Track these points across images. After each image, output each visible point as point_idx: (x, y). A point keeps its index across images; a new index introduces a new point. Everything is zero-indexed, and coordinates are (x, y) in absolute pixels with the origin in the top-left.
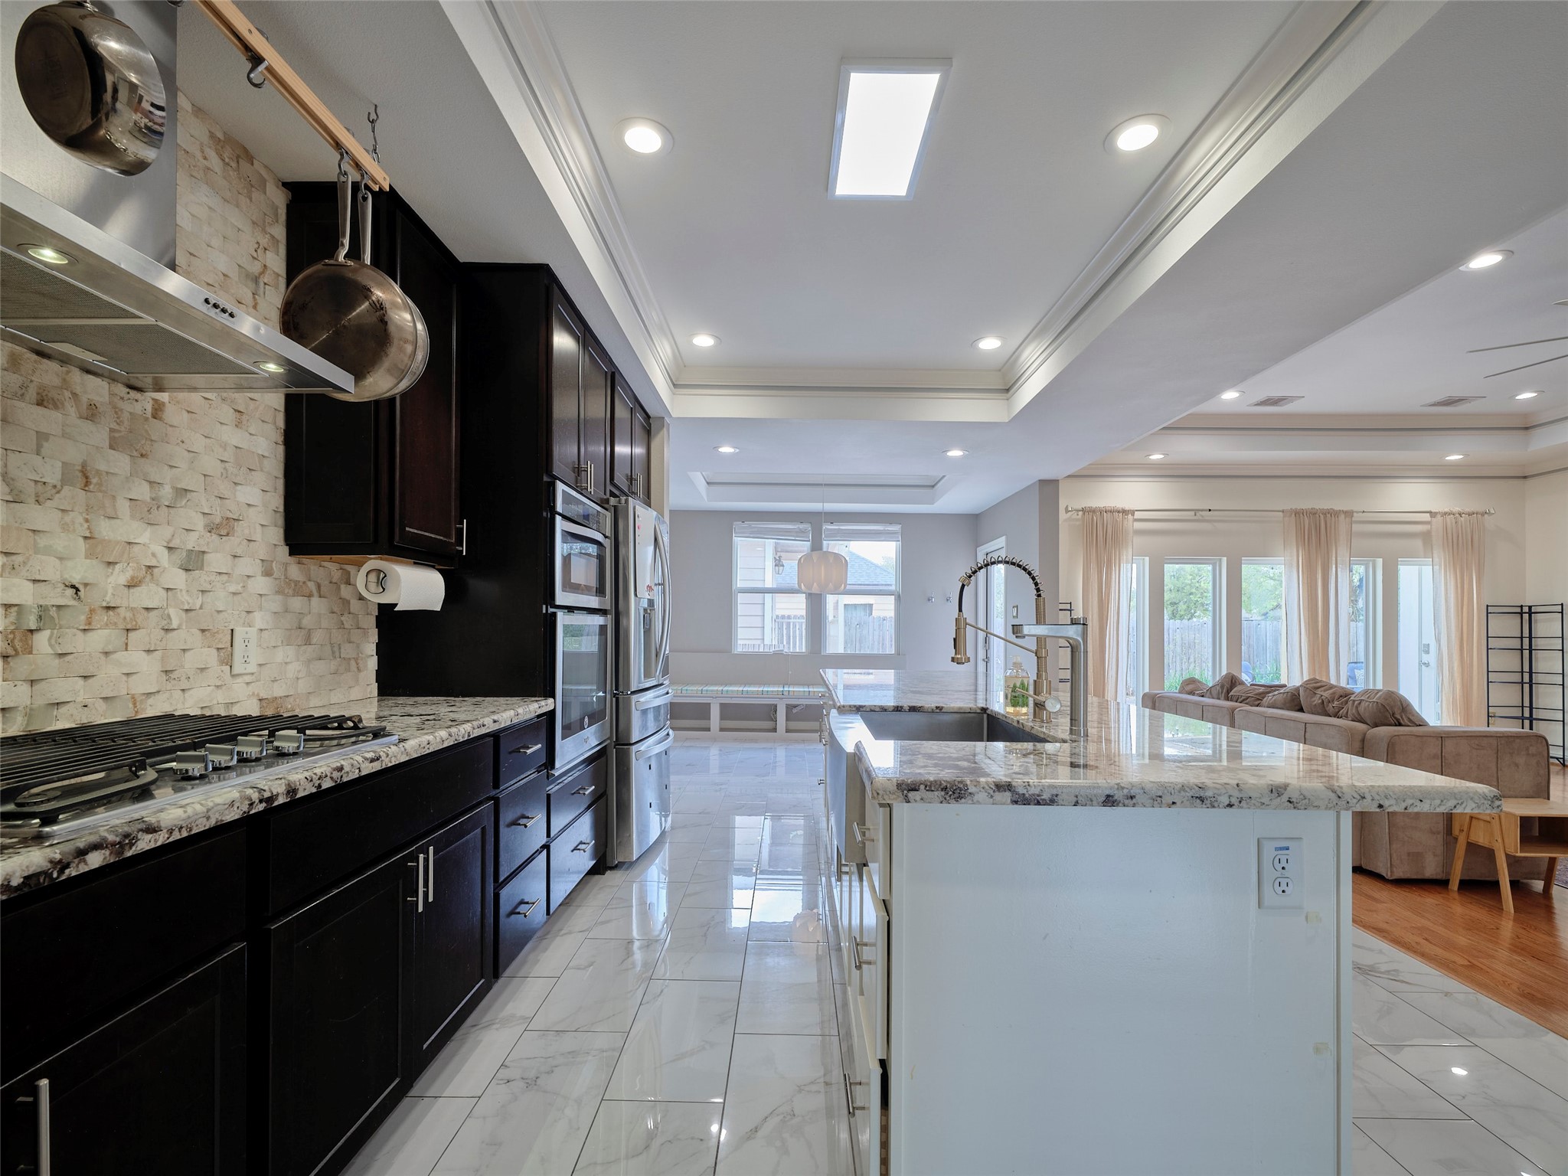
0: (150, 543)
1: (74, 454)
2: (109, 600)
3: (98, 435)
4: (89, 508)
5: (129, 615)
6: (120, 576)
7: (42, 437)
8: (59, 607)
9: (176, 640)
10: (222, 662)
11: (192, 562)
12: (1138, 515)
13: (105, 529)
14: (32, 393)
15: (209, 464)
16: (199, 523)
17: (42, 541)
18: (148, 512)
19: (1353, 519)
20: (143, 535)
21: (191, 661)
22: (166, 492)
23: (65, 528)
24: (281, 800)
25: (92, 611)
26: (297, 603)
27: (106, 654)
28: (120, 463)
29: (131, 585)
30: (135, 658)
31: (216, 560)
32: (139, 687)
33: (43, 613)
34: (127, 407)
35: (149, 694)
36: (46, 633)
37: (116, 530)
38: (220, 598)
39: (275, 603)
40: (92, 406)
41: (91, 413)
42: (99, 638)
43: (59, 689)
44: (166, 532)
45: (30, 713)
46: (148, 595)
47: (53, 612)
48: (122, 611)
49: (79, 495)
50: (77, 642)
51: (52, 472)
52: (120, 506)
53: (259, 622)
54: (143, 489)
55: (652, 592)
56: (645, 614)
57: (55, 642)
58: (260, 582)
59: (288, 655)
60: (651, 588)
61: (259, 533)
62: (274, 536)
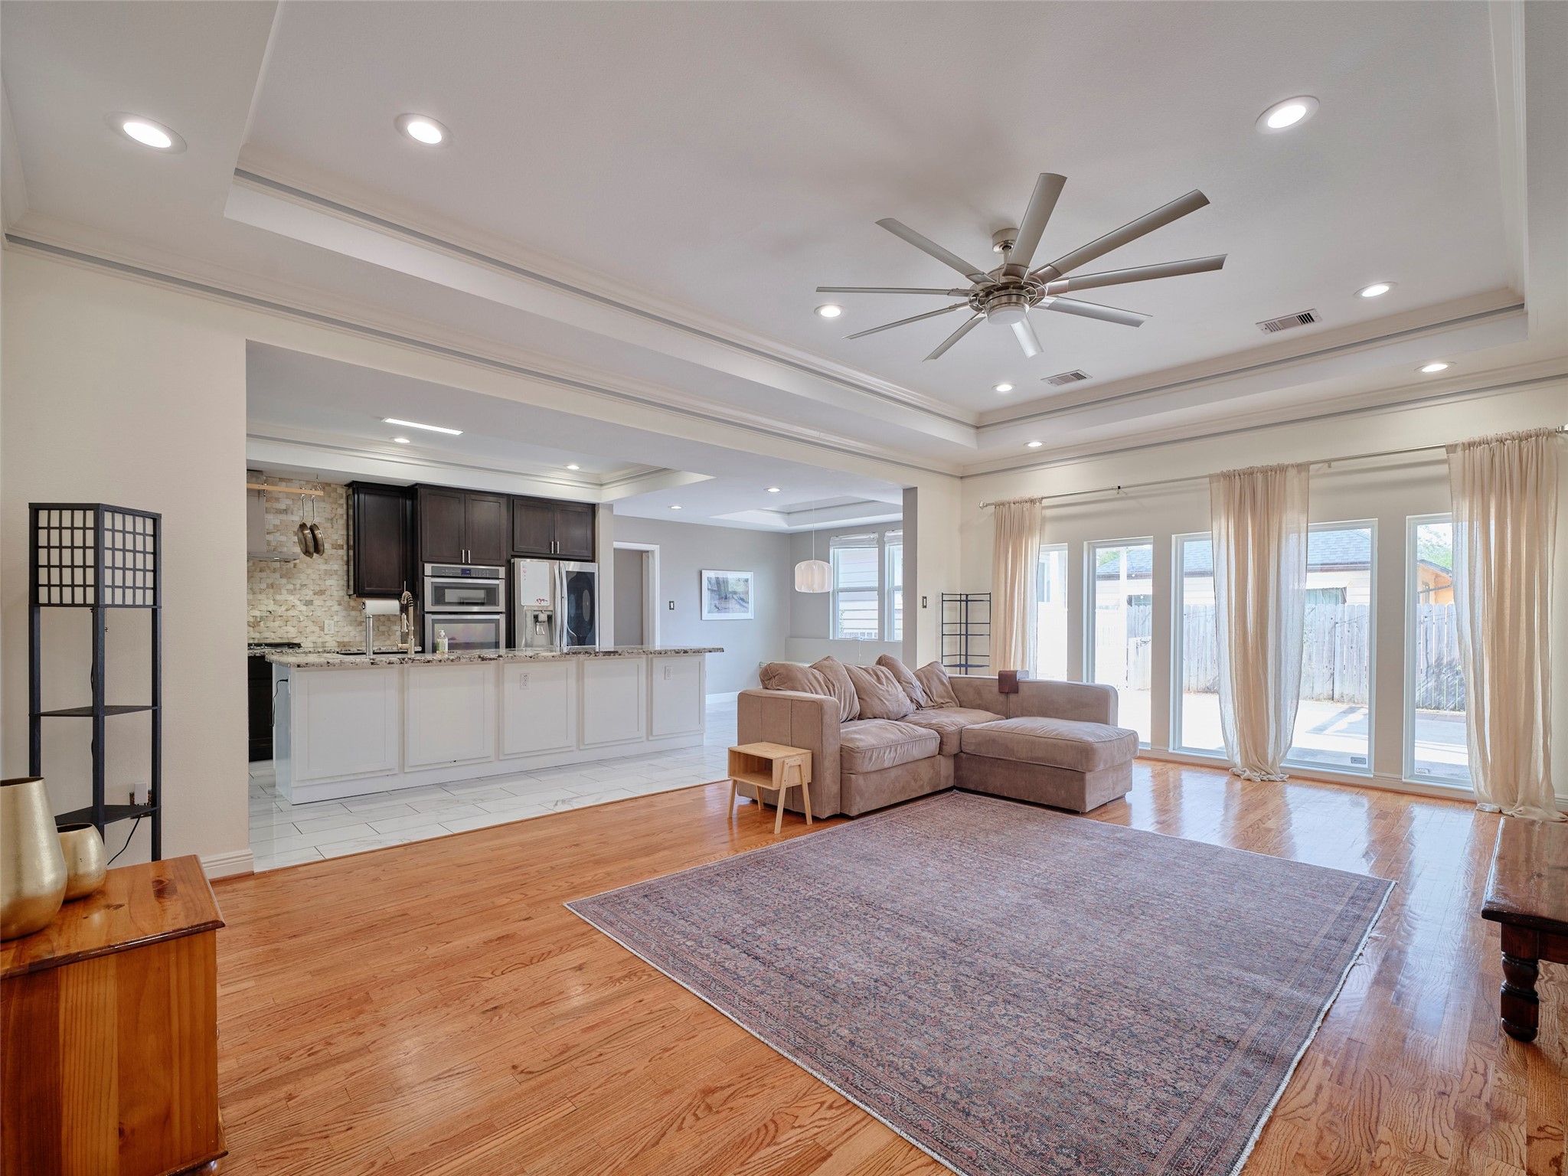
0: (293, 599)
1: (270, 581)
2: (279, 614)
3: (277, 575)
4: (274, 593)
6: (283, 608)
7: (261, 578)
8: (266, 616)
9: (303, 624)
10: (321, 630)
11: (309, 603)
12: (1045, 502)
13: (278, 597)
14: (258, 570)
15: (314, 576)
16: (311, 593)
17: (261, 602)
18: (291, 592)
19: (1310, 474)
20: (291, 598)
21: (308, 630)
22: (298, 586)
23: (268, 598)
25: (276, 617)
26: (353, 613)
27: (280, 627)
28: (284, 581)
29: (287, 610)
30: (289, 628)
31: (316, 603)
32: (290, 636)
33: (261, 617)
36: (262, 622)
37: (284, 596)
38: (319, 613)
39: (343, 613)
40: (275, 569)
41: (275, 571)
42: (277, 624)
43: (266, 635)
44: (298, 596)
45: (259, 639)
46: (291, 613)
47: (264, 617)
48: (285, 617)
49: (271, 590)
50: (271, 624)
51: (264, 586)
52: (284, 591)
53: (336, 618)
54: (291, 587)
55: (548, 602)
56: (536, 613)
57: (265, 624)
58: (336, 608)
59: (351, 628)
60: (544, 600)
61: (335, 593)
62: (342, 593)
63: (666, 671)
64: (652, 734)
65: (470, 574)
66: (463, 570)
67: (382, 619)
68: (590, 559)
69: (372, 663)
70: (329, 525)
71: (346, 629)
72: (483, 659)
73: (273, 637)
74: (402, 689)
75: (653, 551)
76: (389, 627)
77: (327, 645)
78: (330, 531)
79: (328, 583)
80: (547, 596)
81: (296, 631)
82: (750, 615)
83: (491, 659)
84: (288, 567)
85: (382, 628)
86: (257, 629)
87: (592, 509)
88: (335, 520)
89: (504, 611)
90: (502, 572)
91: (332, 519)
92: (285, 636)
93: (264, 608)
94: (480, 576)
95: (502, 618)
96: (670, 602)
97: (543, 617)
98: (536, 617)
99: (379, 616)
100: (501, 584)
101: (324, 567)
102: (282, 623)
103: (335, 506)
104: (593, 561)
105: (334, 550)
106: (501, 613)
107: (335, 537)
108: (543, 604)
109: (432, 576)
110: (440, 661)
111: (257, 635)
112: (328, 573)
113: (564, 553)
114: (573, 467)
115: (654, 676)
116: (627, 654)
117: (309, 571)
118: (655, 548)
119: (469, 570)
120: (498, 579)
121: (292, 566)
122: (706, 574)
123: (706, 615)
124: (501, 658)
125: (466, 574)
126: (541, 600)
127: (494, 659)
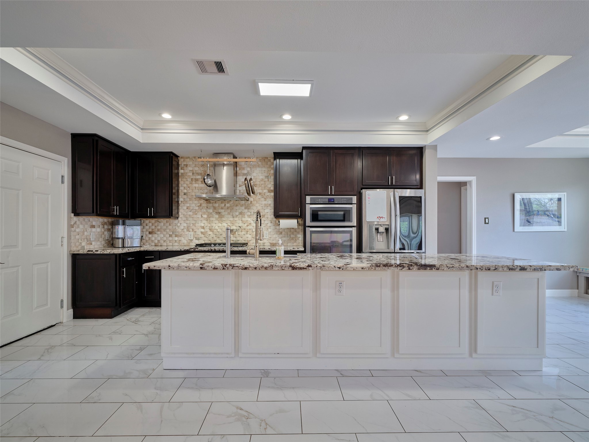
1: (240, 211)
2: (244, 228)
3: (243, 208)
4: (242, 217)
5: (247, 230)
6: (246, 225)
7: (237, 210)
8: (239, 229)
13: (243, 219)
14: (235, 205)
15: (259, 208)
17: (236, 221)
20: (249, 219)
22: (252, 213)
23: (239, 220)
24: (213, 250)
25: (242, 229)
26: (276, 227)
27: (244, 235)
28: (246, 210)
29: (247, 226)
30: (248, 235)
33: (236, 230)
34: (246, 203)
35: (250, 240)
36: (237, 232)
37: (246, 218)
39: (273, 227)
40: (242, 204)
42: (243, 233)
43: (238, 239)
44: (252, 218)
45: (235, 241)
46: (249, 227)
47: (238, 230)
48: (246, 229)
49: (241, 216)
50: (240, 233)
51: (238, 213)
52: (246, 216)
53: (269, 230)
54: (249, 214)
55: (386, 219)
56: (377, 227)
57: (238, 233)
58: (269, 224)
59: (276, 236)
60: (382, 217)
61: (269, 217)
62: (273, 216)
63: (494, 287)
64: (476, 351)
65: (334, 201)
66: (330, 200)
67: (292, 230)
68: (419, 187)
69: (201, 268)
70: (267, 180)
71: (274, 236)
72: (294, 268)
73: (241, 240)
74: (237, 288)
75: (470, 182)
76: (296, 235)
77: (265, 244)
78: (267, 183)
79: (266, 211)
80: (385, 214)
81: (251, 237)
82: (563, 228)
83: (301, 268)
84: (248, 203)
85: (292, 236)
86: (235, 235)
87: (420, 151)
88: (269, 177)
89: (355, 225)
90: (355, 199)
91: (268, 177)
92: (246, 239)
93: (237, 225)
94: (340, 202)
95: (354, 230)
96: (485, 219)
97: (382, 229)
98: (377, 229)
99: (291, 228)
100: (354, 208)
101: (264, 202)
102: (245, 233)
103: (269, 169)
104: (421, 188)
105: (269, 193)
106: (354, 226)
107: (270, 186)
108: (382, 220)
109: (311, 204)
110: (256, 268)
111: (234, 239)
112: (266, 206)
113: (398, 184)
114: (404, 118)
115: (479, 291)
116: (446, 269)
117: (257, 205)
118: (473, 179)
119: (333, 199)
120: (352, 204)
121: (250, 202)
122: (518, 197)
123: (518, 228)
124: (310, 268)
125: (331, 202)
126: (380, 217)
127: (304, 268)
